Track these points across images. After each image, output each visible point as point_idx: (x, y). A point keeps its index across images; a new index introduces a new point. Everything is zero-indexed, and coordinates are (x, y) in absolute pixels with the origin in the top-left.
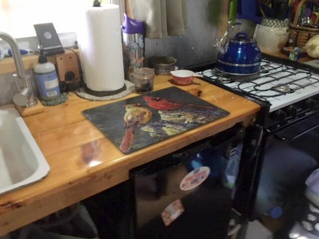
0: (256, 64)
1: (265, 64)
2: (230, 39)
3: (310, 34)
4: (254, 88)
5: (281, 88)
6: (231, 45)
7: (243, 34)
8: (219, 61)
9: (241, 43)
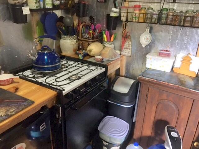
0: (57, 64)
1: (66, 62)
2: (38, 50)
3: (89, 43)
4: (55, 80)
5: (73, 77)
6: (39, 54)
7: (46, 47)
8: (34, 65)
9: (45, 52)
